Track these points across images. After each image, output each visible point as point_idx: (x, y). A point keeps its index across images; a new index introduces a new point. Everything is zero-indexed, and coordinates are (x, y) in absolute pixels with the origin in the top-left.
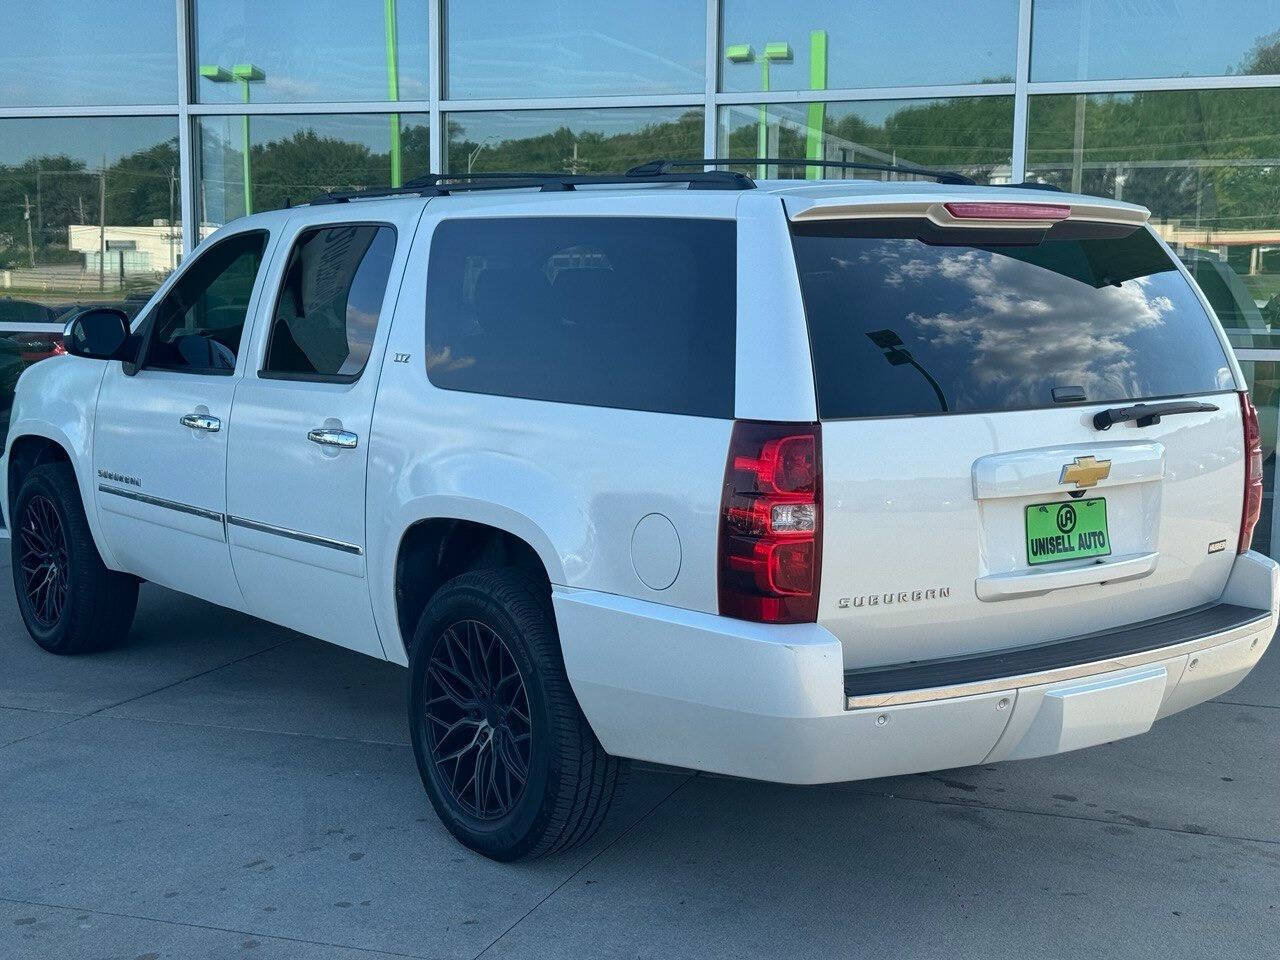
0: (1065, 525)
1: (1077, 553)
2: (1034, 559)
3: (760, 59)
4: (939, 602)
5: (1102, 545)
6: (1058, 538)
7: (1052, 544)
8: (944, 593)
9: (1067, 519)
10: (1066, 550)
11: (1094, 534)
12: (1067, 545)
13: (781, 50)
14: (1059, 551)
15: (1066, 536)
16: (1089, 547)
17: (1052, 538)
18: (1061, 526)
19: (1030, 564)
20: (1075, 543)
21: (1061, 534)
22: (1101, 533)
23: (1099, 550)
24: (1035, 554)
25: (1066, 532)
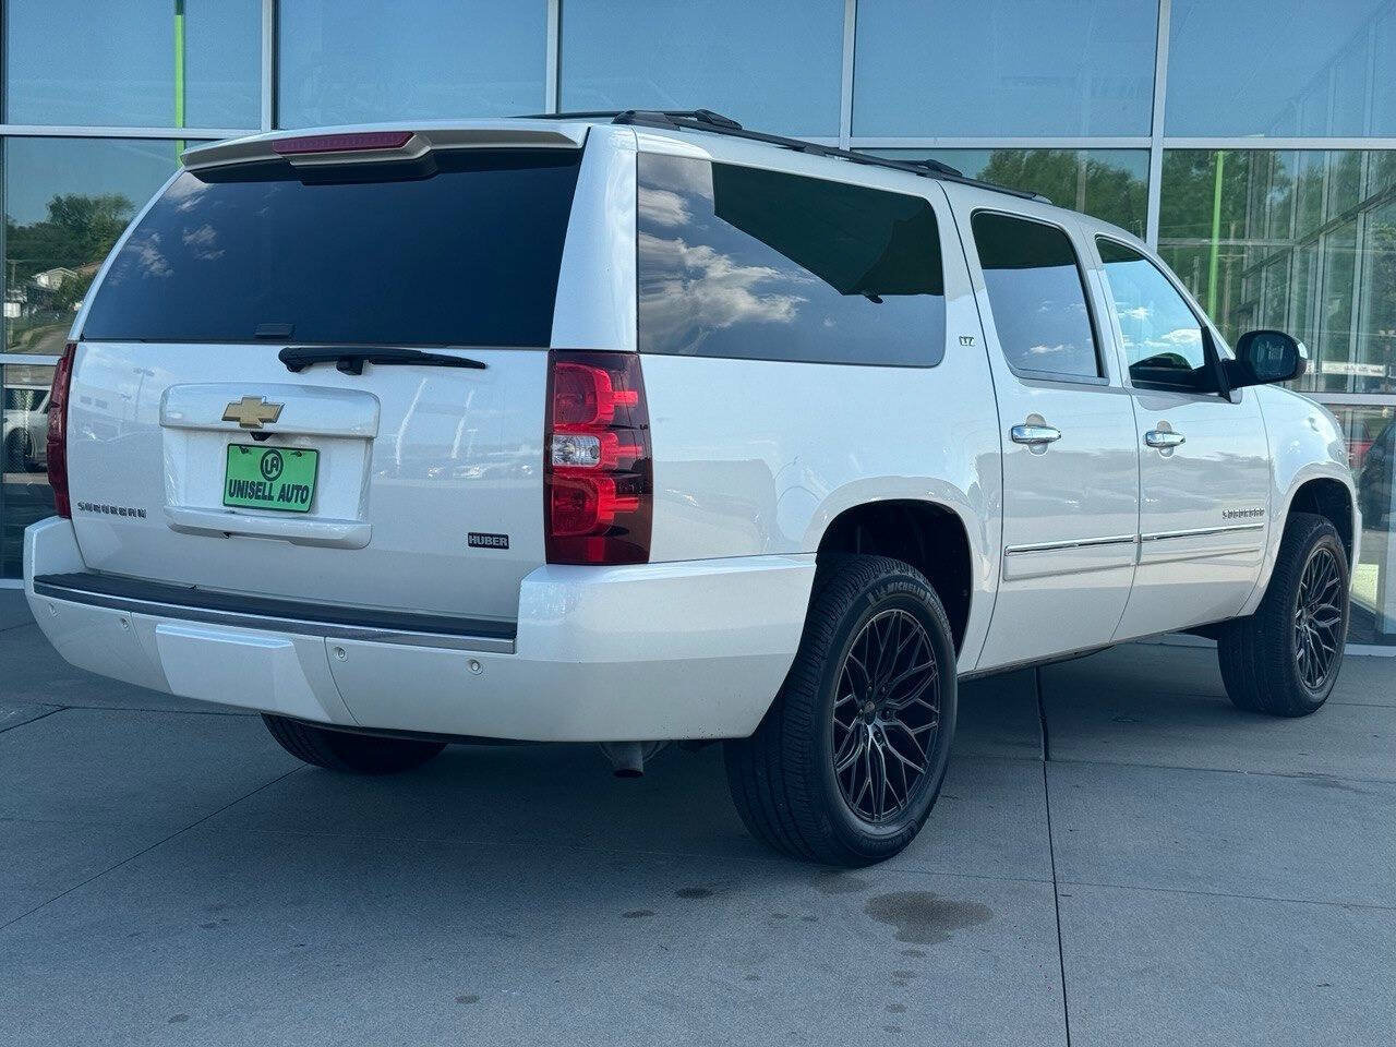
0: (270, 472)
1: (274, 504)
2: (230, 500)
4: (137, 520)
5: (303, 501)
6: (260, 484)
7: (252, 489)
8: (142, 514)
9: (272, 466)
10: (264, 498)
11: (298, 488)
12: (267, 493)
14: (258, 497)
15: (268, 483)
16: (289, 500)
17: (253, 483)
18: (265, 472)
19: (225, 505)
20: (276, 493)
21: (263, 480)
22: (306, 488)
23: (298, 506)
24: (231, 495)
25: (269, 479)
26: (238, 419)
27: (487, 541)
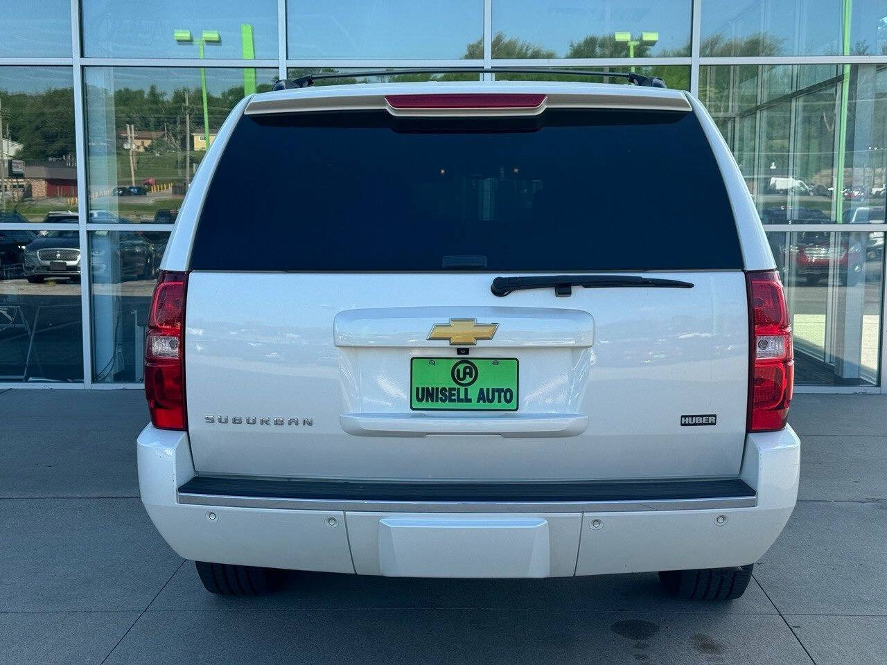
0: (464, 378)
1: (474, 404)
2: (416, 404)
3: (197, 41)
4: (302, 429)
5: (509, 401)
6: (451, 389)
7: (444, 394)
8: (307, 423)
9: (465, 374)
10: (460, 400)
11: (500, 390)
12: (462, 396)
13: (214, 36)
14: (452, 401)
15: (462, 389)
16: (491, 401)
17: (444, 389)
18: (456, 378)
19: (414, 409)
20: (473, 395)
21: (457, 386)
22: (509, 390)
23: (503, 405)
24: (420, 400)
25: (463, 385)
26: (449, 339)
27: (697, 420)
